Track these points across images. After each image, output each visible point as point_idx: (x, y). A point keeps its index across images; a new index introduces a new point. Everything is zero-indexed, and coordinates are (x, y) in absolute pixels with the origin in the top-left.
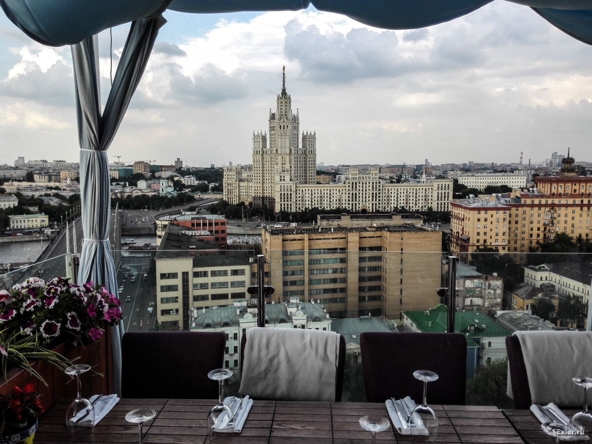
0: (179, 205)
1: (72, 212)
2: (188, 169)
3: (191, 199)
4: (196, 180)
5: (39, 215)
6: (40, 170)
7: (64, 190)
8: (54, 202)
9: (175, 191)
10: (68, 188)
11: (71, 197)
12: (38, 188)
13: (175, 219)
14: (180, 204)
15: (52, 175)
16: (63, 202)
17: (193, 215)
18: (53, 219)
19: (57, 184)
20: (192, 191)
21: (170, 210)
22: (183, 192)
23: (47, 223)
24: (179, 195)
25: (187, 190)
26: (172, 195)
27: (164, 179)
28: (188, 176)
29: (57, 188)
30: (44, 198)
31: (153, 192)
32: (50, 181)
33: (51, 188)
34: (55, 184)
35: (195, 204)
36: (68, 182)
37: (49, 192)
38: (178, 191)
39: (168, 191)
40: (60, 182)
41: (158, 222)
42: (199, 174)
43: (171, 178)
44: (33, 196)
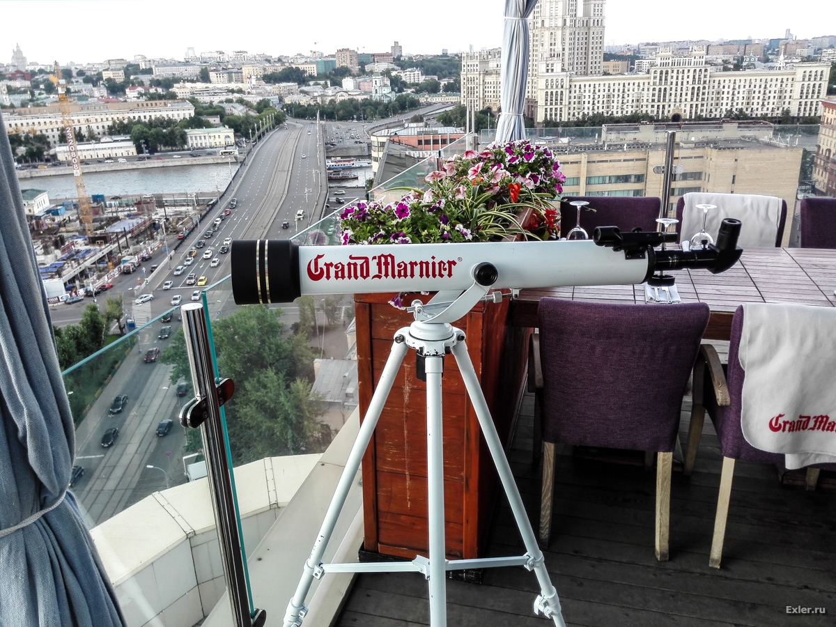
0: (399, 114)
1: (263, 124)
2: (410, 58)
3: (414, 104)
4: (422, 75)
5: (222, 128)
6: (216, 66)
7: (249, 93)
8: (238, 111)
9: (393, 93)
10: (254, 91)
11: (259, 103)
12: (216, 91)
13: (396, 134)
14: (400, 111)
15: (232, 73)
16: (249, 110)
17: (420, 127)
18: (239, 134)
19: (240, 85)
20: (417, 92)
21: (386, 121)
22: (404, 93)
23: (232, 140)
24: (399, 99)
25: (409, 91)
26: (388, 99)
27: (377, 74)
28: (410, 70)
29: (240, 91)
30: (225, 105)
31: (363, 95)
32: (230, 80)
33: (232, 91)
34: (236, 85)
35: (420, 112)
36: (254, 82)
37: (230, 96)
38: (396, 93)
39: (384, 92)
40: (243, 82)
41: (373, 139)
42: (426, 65)
43: (386, 73)
44: (211, 102)
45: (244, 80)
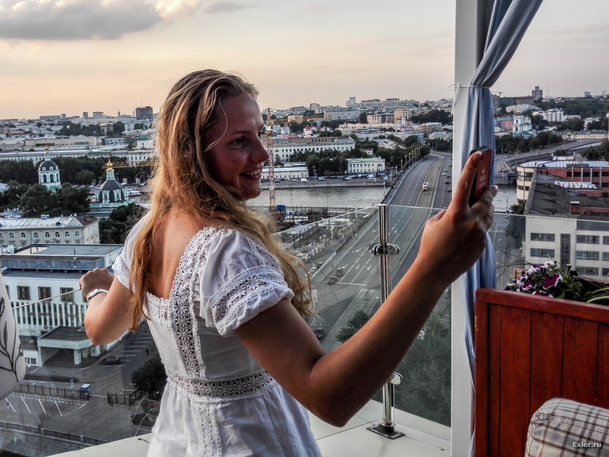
0: (539, 148)
1: (411, 156)
2: (552, 100)
3: (557, 140)
4: (564, 114)
5: (375, 159)
6: (373, 111)
7: (398, 131)
8: (389, 145)
9: (534, 131)
10: (403, 130)
11: (407, 139)
12: (372, 130)
13: (544, 166)
14: (541, 146)
15: (386, 115)
16: (399, 144)
17: (569, 160)
18: (388, 163)
19: (391, 125)
20: (559, 130)
21: (527, 155)
22: (545, 130)
23: (383, 168)
24: (539, 136)
25: (551, 129)
26: (529, 135)
27: (519, 114)
28: (552, 110)
29: (391, 130)
30: (378, 140)
31: (503, 132)
32: (383, 121)
33: (385, 130)
34: (388, 125)
35: (564, 147)
36: (404, 122)
37: (383, 134)
38: (537, 130)
39: (524, 130)
40: (393, 123)
41: (519, 169)
42: (567, 105)
43: (528, 113)
44: (367, 138)
45: (395, 121)
